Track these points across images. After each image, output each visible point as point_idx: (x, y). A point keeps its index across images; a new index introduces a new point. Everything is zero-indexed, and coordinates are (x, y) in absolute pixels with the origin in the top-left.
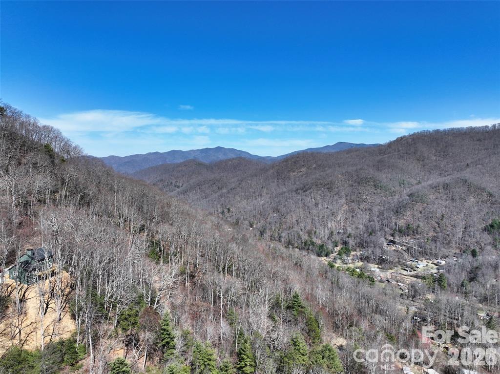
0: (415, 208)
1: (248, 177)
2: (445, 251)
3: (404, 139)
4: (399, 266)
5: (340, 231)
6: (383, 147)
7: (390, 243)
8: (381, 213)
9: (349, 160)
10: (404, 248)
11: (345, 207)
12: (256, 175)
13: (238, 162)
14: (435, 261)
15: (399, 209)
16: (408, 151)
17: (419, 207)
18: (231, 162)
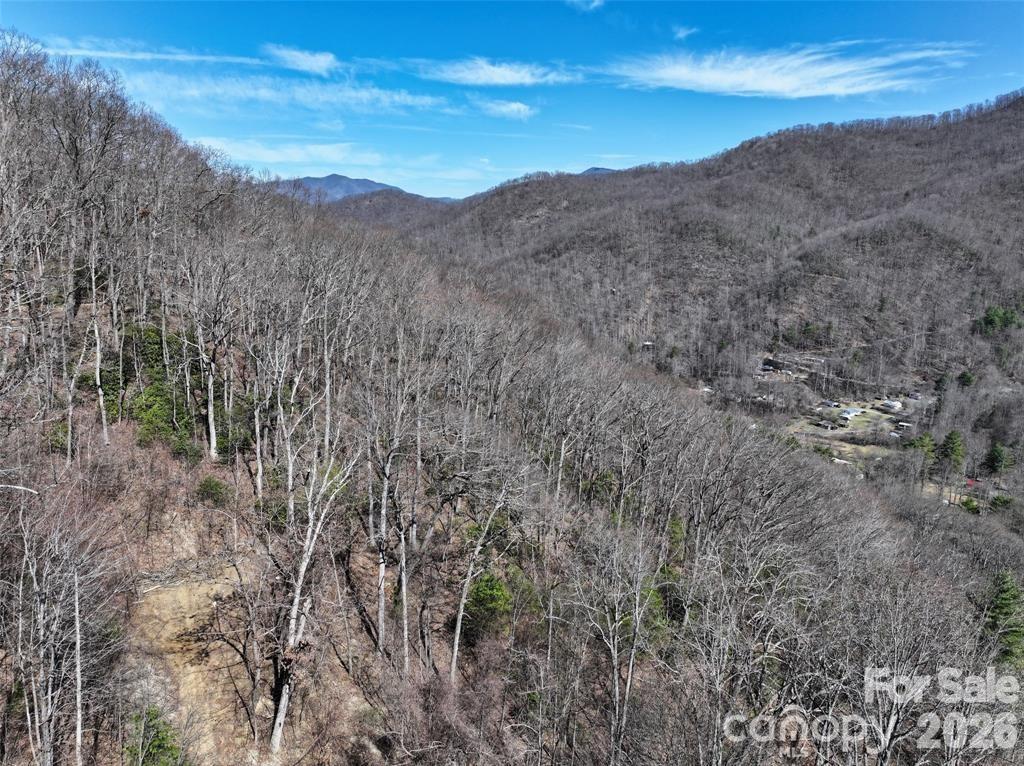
0: (816, 287)
1: (414, 229)
2: (892, 381)
3: (758, 144)
4: (802, 417)
5: (647, 343)
6: (712, 163)
7: (767, 367)
8: (739, 301)
9: (645, 189)
10: (803, 377)
11: (655, 290)
12: (432, 225)
13: (385, 201)
14: (878, 404)
15: (781, 290)
16: (776, 168)
17: (823, 283)
18: (368, 203)
